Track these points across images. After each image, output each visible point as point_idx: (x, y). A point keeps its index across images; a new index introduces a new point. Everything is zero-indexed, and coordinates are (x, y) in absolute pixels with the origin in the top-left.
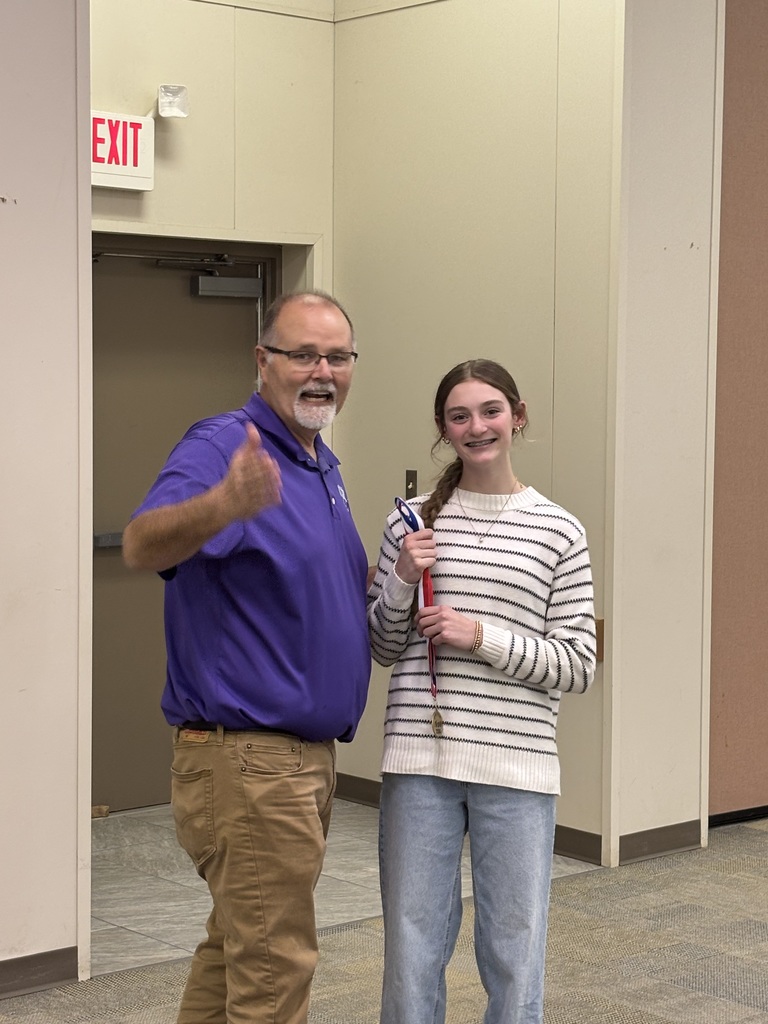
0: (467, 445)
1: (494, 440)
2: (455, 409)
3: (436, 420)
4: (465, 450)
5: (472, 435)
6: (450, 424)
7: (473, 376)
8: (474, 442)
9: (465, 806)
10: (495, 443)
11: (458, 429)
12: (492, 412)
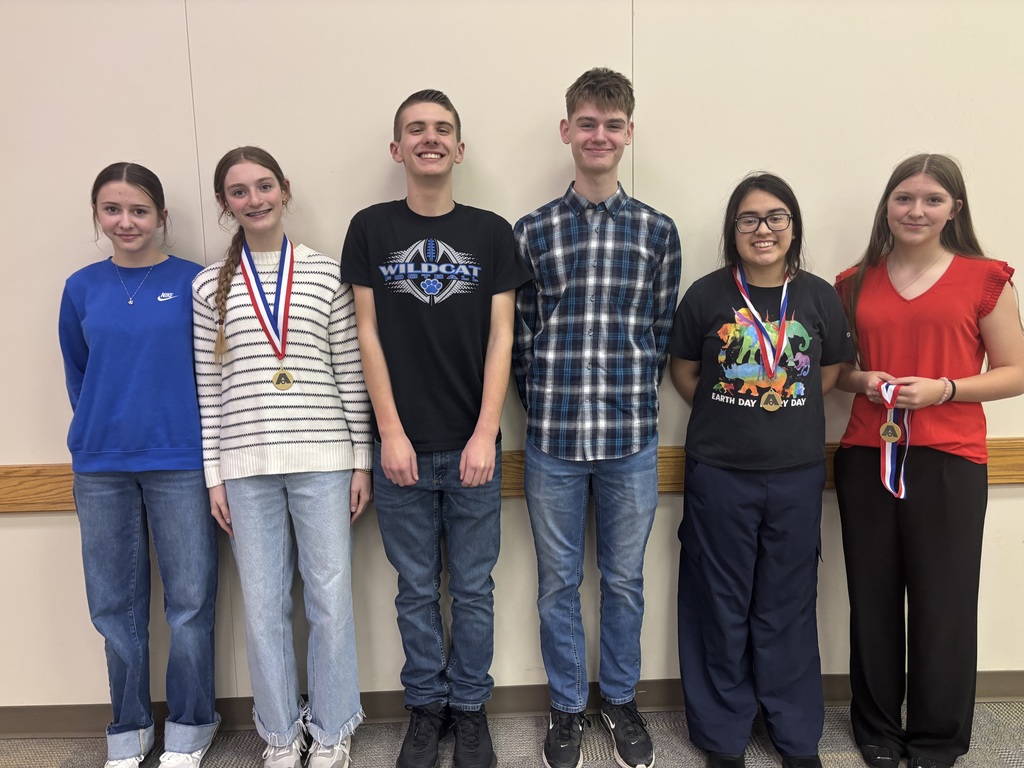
0: (248, 215)
1: (270, 210)
2: (233, 186)
3: (217, 197)
4: (247, 219)
5: (252, 207)
6: (231, 199)
7: (246, 158)
8: (254, 213)
9: (285, 490)
10: (271, 212)
11: (238, 202)
12: (265, 187)
